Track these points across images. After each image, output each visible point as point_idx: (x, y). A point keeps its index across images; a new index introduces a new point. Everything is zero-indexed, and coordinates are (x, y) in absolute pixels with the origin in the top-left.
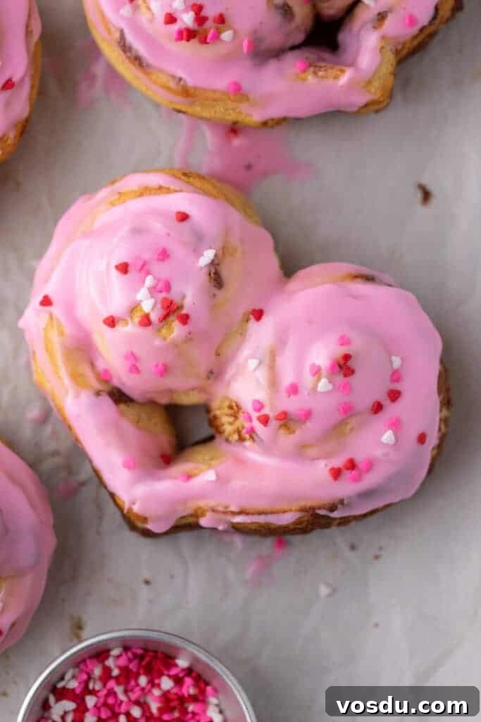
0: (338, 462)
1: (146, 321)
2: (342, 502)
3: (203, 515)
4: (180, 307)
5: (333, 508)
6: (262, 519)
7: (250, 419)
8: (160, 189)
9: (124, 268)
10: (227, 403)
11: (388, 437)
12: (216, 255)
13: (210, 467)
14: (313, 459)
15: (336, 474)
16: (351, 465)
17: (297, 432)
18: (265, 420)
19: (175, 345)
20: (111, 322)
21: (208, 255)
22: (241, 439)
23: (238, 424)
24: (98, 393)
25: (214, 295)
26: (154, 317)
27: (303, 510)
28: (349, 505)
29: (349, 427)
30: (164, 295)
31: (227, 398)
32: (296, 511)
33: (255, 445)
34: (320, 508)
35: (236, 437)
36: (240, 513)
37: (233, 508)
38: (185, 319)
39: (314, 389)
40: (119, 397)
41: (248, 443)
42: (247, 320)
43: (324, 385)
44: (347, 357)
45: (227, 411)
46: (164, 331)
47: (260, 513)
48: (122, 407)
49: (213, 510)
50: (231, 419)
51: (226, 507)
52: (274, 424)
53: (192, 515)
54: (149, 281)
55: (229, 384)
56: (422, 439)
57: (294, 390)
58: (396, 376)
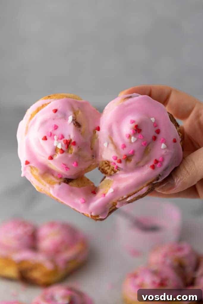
0: (152, 163)
1: (62, 151)
2: (160, 175)
3: (116, 204)
4: (71, 140)
5: (158, 179)
6: (136, 195)
7: (115, 164)
8: (43, 106)
9: (45, 138)
10: (104, 163)
11: (163, 146)
12: (73, 117)
13: (110, 188)
14: (143, 166)
15: (153, 167)
16: (157, 162)
17: (133, 160)
18: (120, 162)
19: (76, 154)
20: (51, 158)
21: (70, 118)
22: (115, 172)
23: (111, 167)
24: (60, 184)
25: (80, 130)
26: (64, 149)
27: (148, 185)
28: (163, 175)
29: (149, 149)
30: (63, 140)
31: (103, 161)
32: (146, 186)
33: (121, 172)
34: (154, 181)
35: (113, 172)
36: (128, 197)
37: (125, 197)
38: (74, 143)
39: (131, 142)
40: (68, 181)
41: (118, 172)
42: (95, 133)
43: (133, 139)
44: (136, 126)
45: (105, 165)
46: (70, 151)
47: (134, 194)
48: (71, 183)
49: (118, 201)
50: (108, 167)
51: (122, 197)
52: (123, 161)
53: (112, 207)
54: (55, 137)
55: (101, 156)
56: (175, 141)
57: (124, 146)
58: (155, 125)
